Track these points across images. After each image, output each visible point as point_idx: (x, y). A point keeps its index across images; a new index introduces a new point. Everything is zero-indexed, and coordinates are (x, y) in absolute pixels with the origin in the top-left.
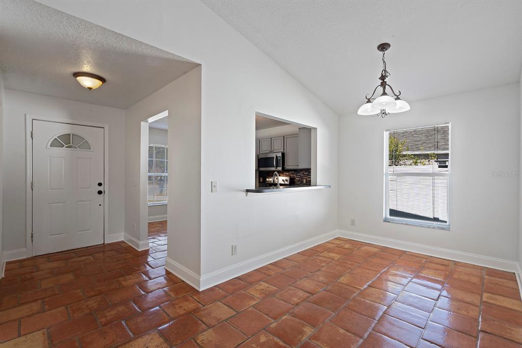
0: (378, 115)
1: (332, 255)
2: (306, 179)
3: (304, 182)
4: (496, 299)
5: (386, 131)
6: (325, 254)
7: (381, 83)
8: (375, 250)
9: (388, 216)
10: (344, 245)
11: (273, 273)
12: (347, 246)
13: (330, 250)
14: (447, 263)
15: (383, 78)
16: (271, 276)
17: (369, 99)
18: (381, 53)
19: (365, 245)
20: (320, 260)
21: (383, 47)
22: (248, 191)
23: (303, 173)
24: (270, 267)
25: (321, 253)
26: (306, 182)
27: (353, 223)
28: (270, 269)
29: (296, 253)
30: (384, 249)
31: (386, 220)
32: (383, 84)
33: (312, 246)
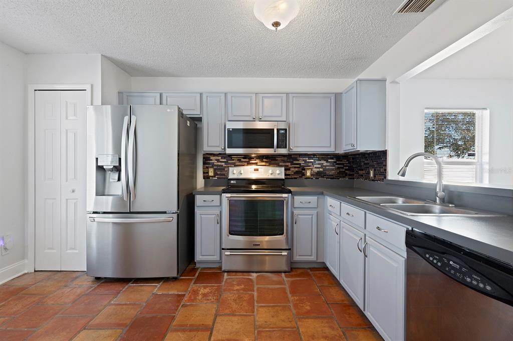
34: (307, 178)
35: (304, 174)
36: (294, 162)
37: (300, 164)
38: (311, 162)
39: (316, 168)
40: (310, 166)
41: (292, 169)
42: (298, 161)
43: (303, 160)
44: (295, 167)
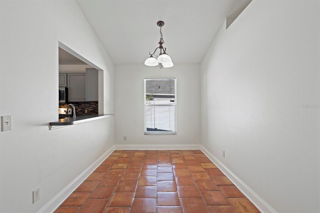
0: (157, 66)
1: (120, 165)
2: (88, 110)
3: (86, 112)
4: (207, 166)
5: (145, 79)
6: (115, 166)
7: (160, 46)
8: (142, 154)
9: (146, 131)
10: (123, 156)
11: (82, 202)
12: (125, 155)
13: (117, 162)
14: (177, 152)
15: (161, 43)
16: (82, 205)
17: (152, 55)
18: (159, 27)
19: (135, 152)
20: (115, 173)
21: (161, 23)
22: (51, 124)
23: (85, 105)
24: (75, 196)
25: (112, 166)
26: (88, 112)
27: (125, 138)
28: (77, 198)
29: (92, 172)
30: (146, 152)
31: (145, 134)
32: (161, 47)
33: (102, 163)
34: (86, 114)
35: (84, 112)
36: (80, 106)
37: (82, 107)
38: (88, 106)
39: (90, 109)
40: (87, 108)
41: (79, 110)
42: (82, 105)
43: (84, 105)
44: (80, 109)
